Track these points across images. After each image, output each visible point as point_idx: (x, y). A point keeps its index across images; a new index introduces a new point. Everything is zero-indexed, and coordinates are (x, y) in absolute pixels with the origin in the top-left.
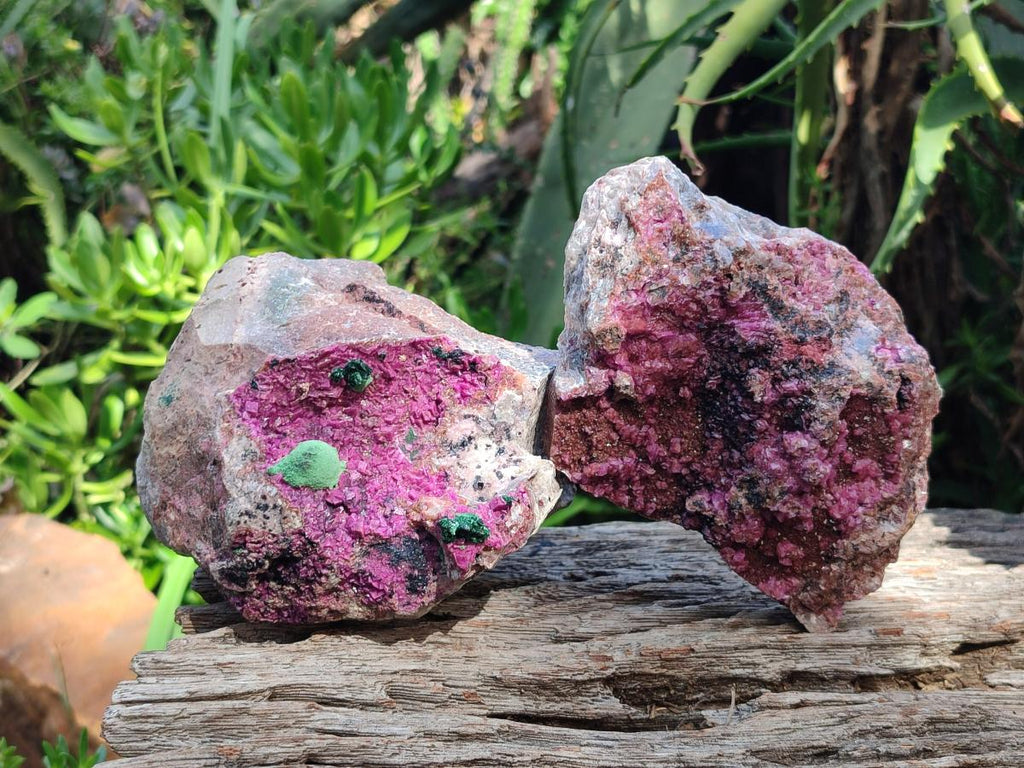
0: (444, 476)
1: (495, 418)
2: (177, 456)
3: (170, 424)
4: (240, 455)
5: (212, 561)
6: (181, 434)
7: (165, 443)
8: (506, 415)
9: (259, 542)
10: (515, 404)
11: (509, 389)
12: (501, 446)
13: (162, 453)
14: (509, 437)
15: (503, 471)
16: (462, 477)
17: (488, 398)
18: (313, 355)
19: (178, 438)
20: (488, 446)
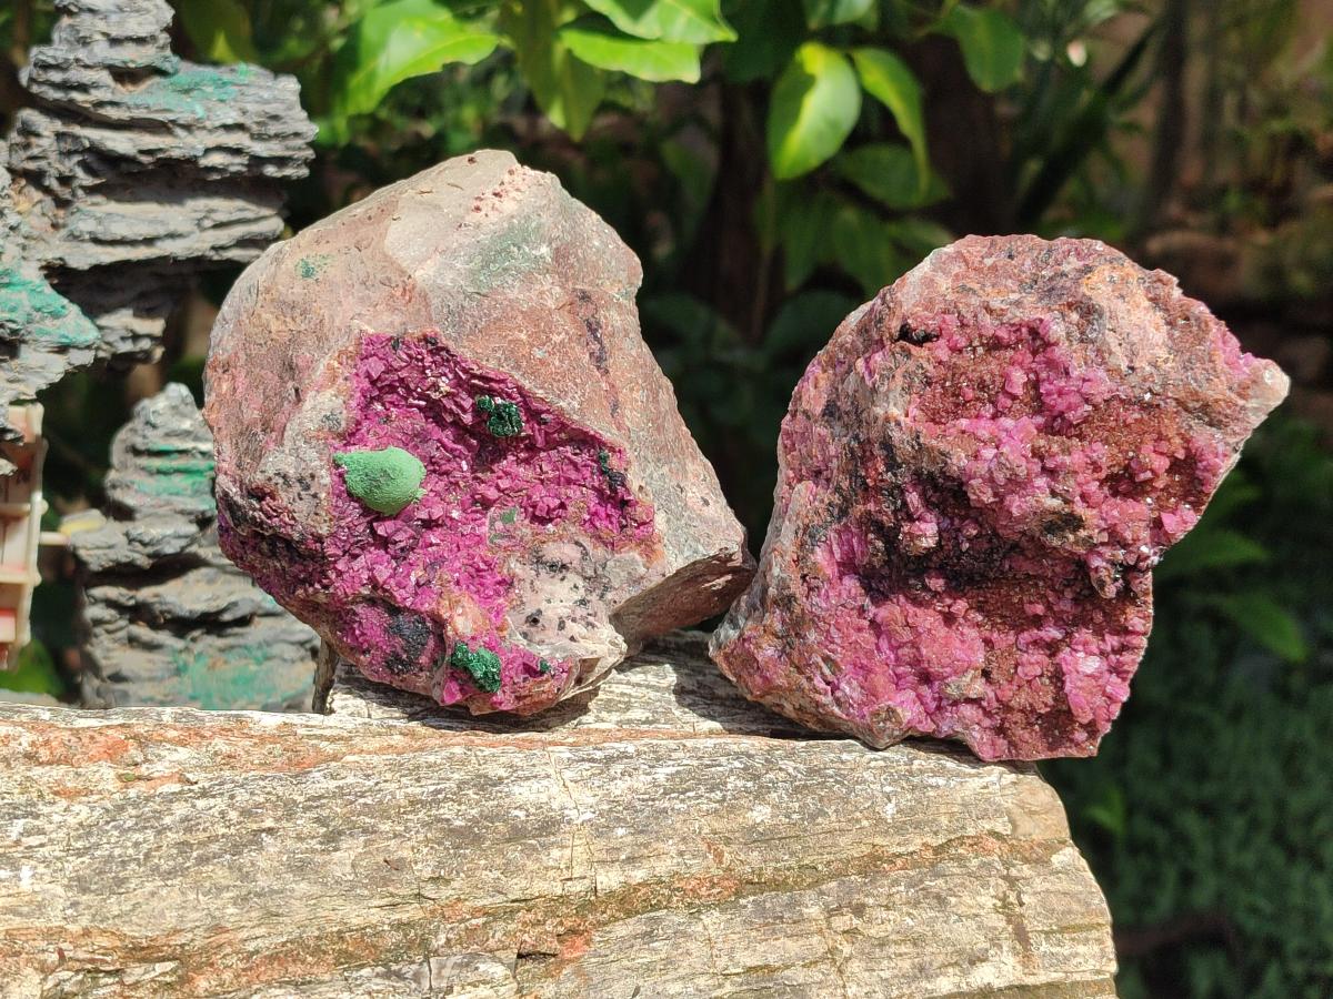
0: (508, 583)
1: (604, 568)
2: (274, 336)
3: (290, 298)
4: (323, 413)
5: (226, 474)
6: (293, 319)
7: (272, 310)
8: (616, 576)
9: (275, 511)
10: (633, 572)
11: (640, 554)
12: (589, 598)
13: (264, 316)
14: (602, 596)
15: (569, 623)
16: (524, 600)
17: (613, 544)
18: (475, 367)
19: (288, 319)
20: (576, 587)
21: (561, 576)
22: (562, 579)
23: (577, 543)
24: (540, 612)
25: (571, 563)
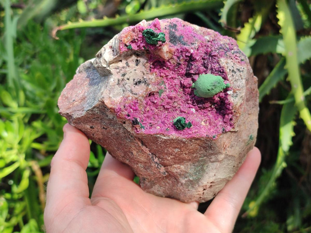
1: (123, 90)
8: (118, 90)
10: (113, 94)
12: (123, 77)
14: (119, 80)
15: (125, 66)
16: (144, 67)
17: (125, 100)
20: (128, 79)
21: (135, 80)
22: (134, 80)
23: (136, 94)
24: (137, 65)
25: (134, 87)
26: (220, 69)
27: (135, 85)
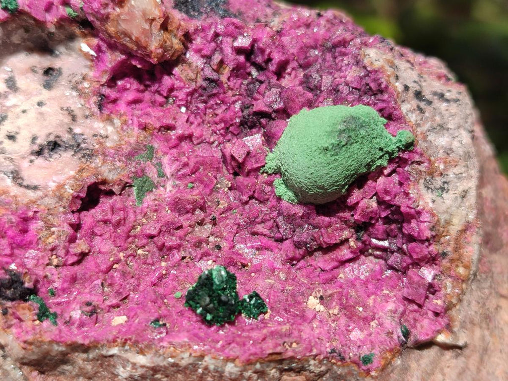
16: (75, 93)
20: (12, 137)
21: (39, 141)
22: (34, 139)
23: (35, 188)
24: (48, 86)
25: (31, 161)
26: (368, 80)
27: (33, 158)
